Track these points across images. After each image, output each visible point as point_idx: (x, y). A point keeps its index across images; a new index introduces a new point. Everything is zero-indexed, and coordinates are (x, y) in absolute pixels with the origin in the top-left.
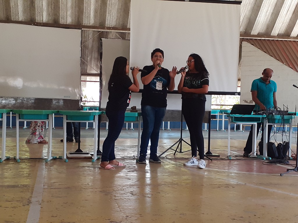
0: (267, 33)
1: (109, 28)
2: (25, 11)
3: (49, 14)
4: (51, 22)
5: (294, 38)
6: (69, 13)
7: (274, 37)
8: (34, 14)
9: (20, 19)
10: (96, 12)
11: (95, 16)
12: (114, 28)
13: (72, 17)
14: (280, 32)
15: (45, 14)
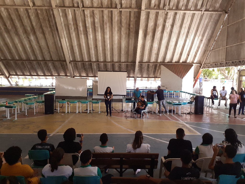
0: (171, 62)
1: (115, 62)
2: (88, 58)
3: (95, 59)
4: (96, 61)
5: (181, 63)
6: (102, 58)
7: (173, 63)
8: (91, 59)
9: (86, 61)
10: (110, 57)
11: (110, 59)
12: (116, 62)
13: (103, 59)
14: (176, 61)
15: (94, 59)
